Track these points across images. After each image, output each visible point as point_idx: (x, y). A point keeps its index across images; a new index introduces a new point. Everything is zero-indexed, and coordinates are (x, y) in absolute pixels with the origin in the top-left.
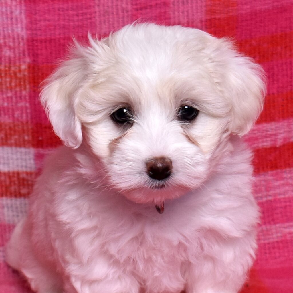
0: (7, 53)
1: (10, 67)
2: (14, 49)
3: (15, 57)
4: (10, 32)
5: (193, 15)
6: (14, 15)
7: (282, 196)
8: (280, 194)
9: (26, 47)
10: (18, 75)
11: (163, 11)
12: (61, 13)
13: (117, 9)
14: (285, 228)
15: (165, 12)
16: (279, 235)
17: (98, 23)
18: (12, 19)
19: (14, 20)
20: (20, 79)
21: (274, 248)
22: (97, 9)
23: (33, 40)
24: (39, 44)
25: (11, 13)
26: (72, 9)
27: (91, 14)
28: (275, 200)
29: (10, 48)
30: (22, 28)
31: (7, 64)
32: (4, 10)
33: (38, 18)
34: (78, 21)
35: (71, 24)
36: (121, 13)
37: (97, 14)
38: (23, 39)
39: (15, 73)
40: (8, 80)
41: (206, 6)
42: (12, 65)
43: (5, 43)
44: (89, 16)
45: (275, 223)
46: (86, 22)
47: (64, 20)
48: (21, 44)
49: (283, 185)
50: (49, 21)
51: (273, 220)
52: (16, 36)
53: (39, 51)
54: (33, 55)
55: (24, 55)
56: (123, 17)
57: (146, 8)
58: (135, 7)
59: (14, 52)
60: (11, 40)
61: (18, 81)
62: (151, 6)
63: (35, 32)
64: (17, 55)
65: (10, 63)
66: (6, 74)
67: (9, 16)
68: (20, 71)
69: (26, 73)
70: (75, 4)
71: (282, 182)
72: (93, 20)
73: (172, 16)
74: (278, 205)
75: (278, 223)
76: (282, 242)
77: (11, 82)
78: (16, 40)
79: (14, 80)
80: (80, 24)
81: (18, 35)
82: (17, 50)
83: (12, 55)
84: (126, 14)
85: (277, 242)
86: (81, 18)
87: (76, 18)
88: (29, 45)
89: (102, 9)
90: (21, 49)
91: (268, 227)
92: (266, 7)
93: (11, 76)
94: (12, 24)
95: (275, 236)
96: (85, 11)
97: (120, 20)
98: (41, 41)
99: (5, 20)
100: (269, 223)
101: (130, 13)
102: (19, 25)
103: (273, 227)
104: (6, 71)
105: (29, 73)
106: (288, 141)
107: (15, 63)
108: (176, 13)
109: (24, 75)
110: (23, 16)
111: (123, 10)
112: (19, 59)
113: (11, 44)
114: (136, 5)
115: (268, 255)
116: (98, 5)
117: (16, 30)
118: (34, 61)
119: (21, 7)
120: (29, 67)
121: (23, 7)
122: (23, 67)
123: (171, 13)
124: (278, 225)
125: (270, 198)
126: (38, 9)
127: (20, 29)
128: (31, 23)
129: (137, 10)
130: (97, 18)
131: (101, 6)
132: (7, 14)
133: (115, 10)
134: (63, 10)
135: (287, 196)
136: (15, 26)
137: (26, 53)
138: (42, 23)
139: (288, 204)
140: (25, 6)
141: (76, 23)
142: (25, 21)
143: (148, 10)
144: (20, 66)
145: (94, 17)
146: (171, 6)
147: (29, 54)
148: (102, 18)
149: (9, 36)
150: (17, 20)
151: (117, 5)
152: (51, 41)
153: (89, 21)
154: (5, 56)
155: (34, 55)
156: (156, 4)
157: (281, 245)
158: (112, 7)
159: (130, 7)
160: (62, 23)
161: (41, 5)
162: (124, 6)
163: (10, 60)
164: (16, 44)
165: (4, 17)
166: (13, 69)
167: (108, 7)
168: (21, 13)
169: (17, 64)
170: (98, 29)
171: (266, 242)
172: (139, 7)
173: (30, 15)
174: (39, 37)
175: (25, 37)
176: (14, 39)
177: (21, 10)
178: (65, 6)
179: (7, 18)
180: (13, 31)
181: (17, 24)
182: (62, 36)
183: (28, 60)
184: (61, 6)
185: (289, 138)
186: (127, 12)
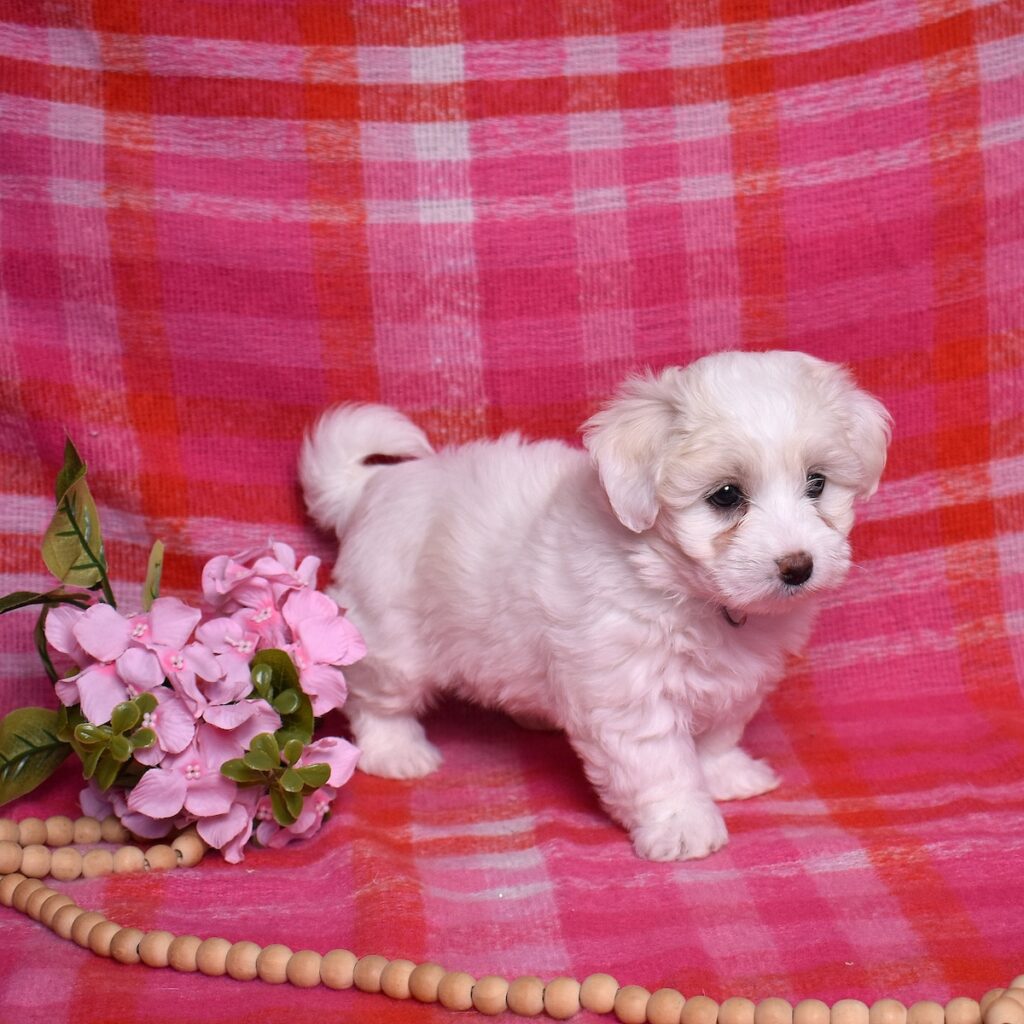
0: (455, 391)
1: (459, 412)
2: (465, 386)
3: (467, 397)
4: (459, 361)
5: (724, 338)
6: (464, 337)
7: (858, 601)
8: (854, 598)
9: (482, 382)
10: (472, 423)
11: (680, 330)
12: (533, 333)
13: (614, 328)
14: (863, 646)
15: (683, 334)
16: (853, 656)
17: (585, 347)
18: (461, 343)
19: (464, 345)
20: (475, 428)
21: (845, 675)
22: (584, 327)
23: (492, 373)
24: (501, 378)
25: (460, 334)
26: (549, 328)
27: (575, 334)
28: (848, 607)
29: (459, 384)
30: (476, 356)
31: (456, 408)
32: (450, 330)
33: (499, 340)
34: (557, 343)
35: (547, 348)
36: (618, 333)
37: (585, 334)
38: (477, 372)
39: (467, 420)
40: (457, 430)
41: (742, 325)
42: (463, 408)
43: (452, 377)
44: (572, 338)
45: (848, 640)
46: (568, 346)
47: (536, 342)
48: (476, 379)
49: (859, 584)
50: (514, 344)
51: (845, 635)
52: (467, 367)
53: (502, 388)
54: (493, 394)
55: (480, 394)
56: (622, 340)
57: (655, 327)
58: (639, 325)
59: (465, 390)
60: (460, 373)
61: (471, 431)
62: (663, 325)
63: (494, 361)
64: (470, 394)
65: (459, 406)
66: (454, 422)
67: (457, 340)
68: (474, 416)
69: (483, 420)
70: (552, 320)
71: (856, 580)
72: (579, 342)
73: (693, 339)
74: (853, 614)
75: (851, 639)
76: (857, 667)
77: (461, 433)
78: (468, 373)
79: (465, 430)
80: (560, 348)
81: (471, 366)
82: (469, 388)
83: (463, 395)
84: (626, 335)
85: (851, 667)
86: (560, 340)
87: (554, 340)
88: (486, 380)
89: (591, 326)
90: (476, 386)
91: (838, 645)
92: (828, 325)
93: (461, 424)
94: (462, 351)
95: (847, 658)
96: (566, 330)
97: (619, 343)
98: (504, 374)
99: (451, 345)
100: (840, 639)
101: (632, 334)
102: (472, 352)
103: (845, 645)
104: (453, 418)
105: (487, 419)
106: (863, 520)
107: (467, 406)
108: (700, 335)
109: (480, 423)
110: (477, 339)
111: (622, 329)
112: (473, 400)
113: (461, 379)
114: (641, 321)
115: (836, 685)
116: (586, 322)
117: (467, 359)
118: (494, 402)
119: (474, 326)
120: (487, 411)
121: (477, 326)
122: (479, 411)
123: (692, 335)
124: (852, 643)
125: (840, 604)
126: (498, 327)
127: (473, 358)
128: (489, 347)
129: (642, 329)
130: (585, 341)
131: (590, 323)
132: (454, 338)
133: (610, 330)
134: (535, 329)
135: (864, 600)
136: (465, 353)
137: (483, 391)
138: (506, 348)
139: (866, 611)
140: (481, 324)
141: (555, 347)
142: (479, 346)
143: (659, 330)
144: (473, 411)
145: (581, 339)
146: (693, 325)
147: (487, 393)
148: (592, 340)
149: (458, 369)
150: (468, 344)
151: (613, 322)
152: (517, 373)
153: (573, 344)
154: (452, 397)
155: (495, 394)
156: (670, 322)
157: (855, 670)
158: (606, 324)
159: (631, 325)
160: (534, 347)
161: (504, 322)
162: (624, 323)
163: (459, 401)
164: (468, 379)
165: (450, 340)
166: (464, 414)
167: (600, 324)
168: (474, 334)
169: (470, 406)
170: (586, 357)
171: (835, 667)
172: (645, 325)
173: (487, 336)
174: (501, 368)
175: (481, 368)
176: (464, 372)
177: (474, 330)
178: (538, 323)
179: (454, 342)
180: (463, 360)
181: (468, 350)
182: (534, 366)
183: (485, 401)
184: (532, 323)
185: (866, 515)
186: (629, 331)
